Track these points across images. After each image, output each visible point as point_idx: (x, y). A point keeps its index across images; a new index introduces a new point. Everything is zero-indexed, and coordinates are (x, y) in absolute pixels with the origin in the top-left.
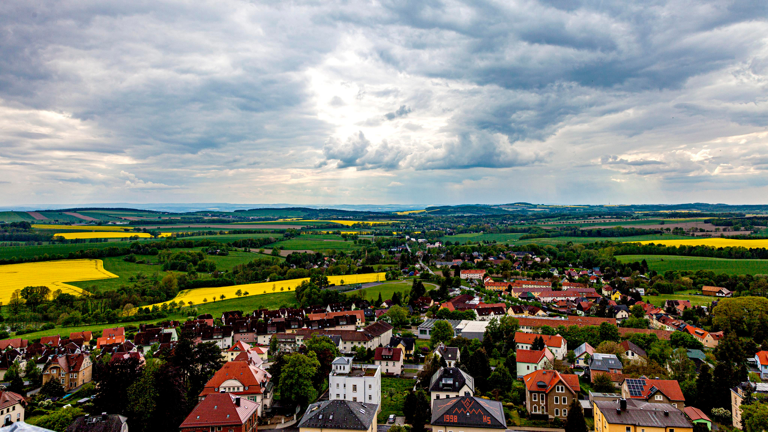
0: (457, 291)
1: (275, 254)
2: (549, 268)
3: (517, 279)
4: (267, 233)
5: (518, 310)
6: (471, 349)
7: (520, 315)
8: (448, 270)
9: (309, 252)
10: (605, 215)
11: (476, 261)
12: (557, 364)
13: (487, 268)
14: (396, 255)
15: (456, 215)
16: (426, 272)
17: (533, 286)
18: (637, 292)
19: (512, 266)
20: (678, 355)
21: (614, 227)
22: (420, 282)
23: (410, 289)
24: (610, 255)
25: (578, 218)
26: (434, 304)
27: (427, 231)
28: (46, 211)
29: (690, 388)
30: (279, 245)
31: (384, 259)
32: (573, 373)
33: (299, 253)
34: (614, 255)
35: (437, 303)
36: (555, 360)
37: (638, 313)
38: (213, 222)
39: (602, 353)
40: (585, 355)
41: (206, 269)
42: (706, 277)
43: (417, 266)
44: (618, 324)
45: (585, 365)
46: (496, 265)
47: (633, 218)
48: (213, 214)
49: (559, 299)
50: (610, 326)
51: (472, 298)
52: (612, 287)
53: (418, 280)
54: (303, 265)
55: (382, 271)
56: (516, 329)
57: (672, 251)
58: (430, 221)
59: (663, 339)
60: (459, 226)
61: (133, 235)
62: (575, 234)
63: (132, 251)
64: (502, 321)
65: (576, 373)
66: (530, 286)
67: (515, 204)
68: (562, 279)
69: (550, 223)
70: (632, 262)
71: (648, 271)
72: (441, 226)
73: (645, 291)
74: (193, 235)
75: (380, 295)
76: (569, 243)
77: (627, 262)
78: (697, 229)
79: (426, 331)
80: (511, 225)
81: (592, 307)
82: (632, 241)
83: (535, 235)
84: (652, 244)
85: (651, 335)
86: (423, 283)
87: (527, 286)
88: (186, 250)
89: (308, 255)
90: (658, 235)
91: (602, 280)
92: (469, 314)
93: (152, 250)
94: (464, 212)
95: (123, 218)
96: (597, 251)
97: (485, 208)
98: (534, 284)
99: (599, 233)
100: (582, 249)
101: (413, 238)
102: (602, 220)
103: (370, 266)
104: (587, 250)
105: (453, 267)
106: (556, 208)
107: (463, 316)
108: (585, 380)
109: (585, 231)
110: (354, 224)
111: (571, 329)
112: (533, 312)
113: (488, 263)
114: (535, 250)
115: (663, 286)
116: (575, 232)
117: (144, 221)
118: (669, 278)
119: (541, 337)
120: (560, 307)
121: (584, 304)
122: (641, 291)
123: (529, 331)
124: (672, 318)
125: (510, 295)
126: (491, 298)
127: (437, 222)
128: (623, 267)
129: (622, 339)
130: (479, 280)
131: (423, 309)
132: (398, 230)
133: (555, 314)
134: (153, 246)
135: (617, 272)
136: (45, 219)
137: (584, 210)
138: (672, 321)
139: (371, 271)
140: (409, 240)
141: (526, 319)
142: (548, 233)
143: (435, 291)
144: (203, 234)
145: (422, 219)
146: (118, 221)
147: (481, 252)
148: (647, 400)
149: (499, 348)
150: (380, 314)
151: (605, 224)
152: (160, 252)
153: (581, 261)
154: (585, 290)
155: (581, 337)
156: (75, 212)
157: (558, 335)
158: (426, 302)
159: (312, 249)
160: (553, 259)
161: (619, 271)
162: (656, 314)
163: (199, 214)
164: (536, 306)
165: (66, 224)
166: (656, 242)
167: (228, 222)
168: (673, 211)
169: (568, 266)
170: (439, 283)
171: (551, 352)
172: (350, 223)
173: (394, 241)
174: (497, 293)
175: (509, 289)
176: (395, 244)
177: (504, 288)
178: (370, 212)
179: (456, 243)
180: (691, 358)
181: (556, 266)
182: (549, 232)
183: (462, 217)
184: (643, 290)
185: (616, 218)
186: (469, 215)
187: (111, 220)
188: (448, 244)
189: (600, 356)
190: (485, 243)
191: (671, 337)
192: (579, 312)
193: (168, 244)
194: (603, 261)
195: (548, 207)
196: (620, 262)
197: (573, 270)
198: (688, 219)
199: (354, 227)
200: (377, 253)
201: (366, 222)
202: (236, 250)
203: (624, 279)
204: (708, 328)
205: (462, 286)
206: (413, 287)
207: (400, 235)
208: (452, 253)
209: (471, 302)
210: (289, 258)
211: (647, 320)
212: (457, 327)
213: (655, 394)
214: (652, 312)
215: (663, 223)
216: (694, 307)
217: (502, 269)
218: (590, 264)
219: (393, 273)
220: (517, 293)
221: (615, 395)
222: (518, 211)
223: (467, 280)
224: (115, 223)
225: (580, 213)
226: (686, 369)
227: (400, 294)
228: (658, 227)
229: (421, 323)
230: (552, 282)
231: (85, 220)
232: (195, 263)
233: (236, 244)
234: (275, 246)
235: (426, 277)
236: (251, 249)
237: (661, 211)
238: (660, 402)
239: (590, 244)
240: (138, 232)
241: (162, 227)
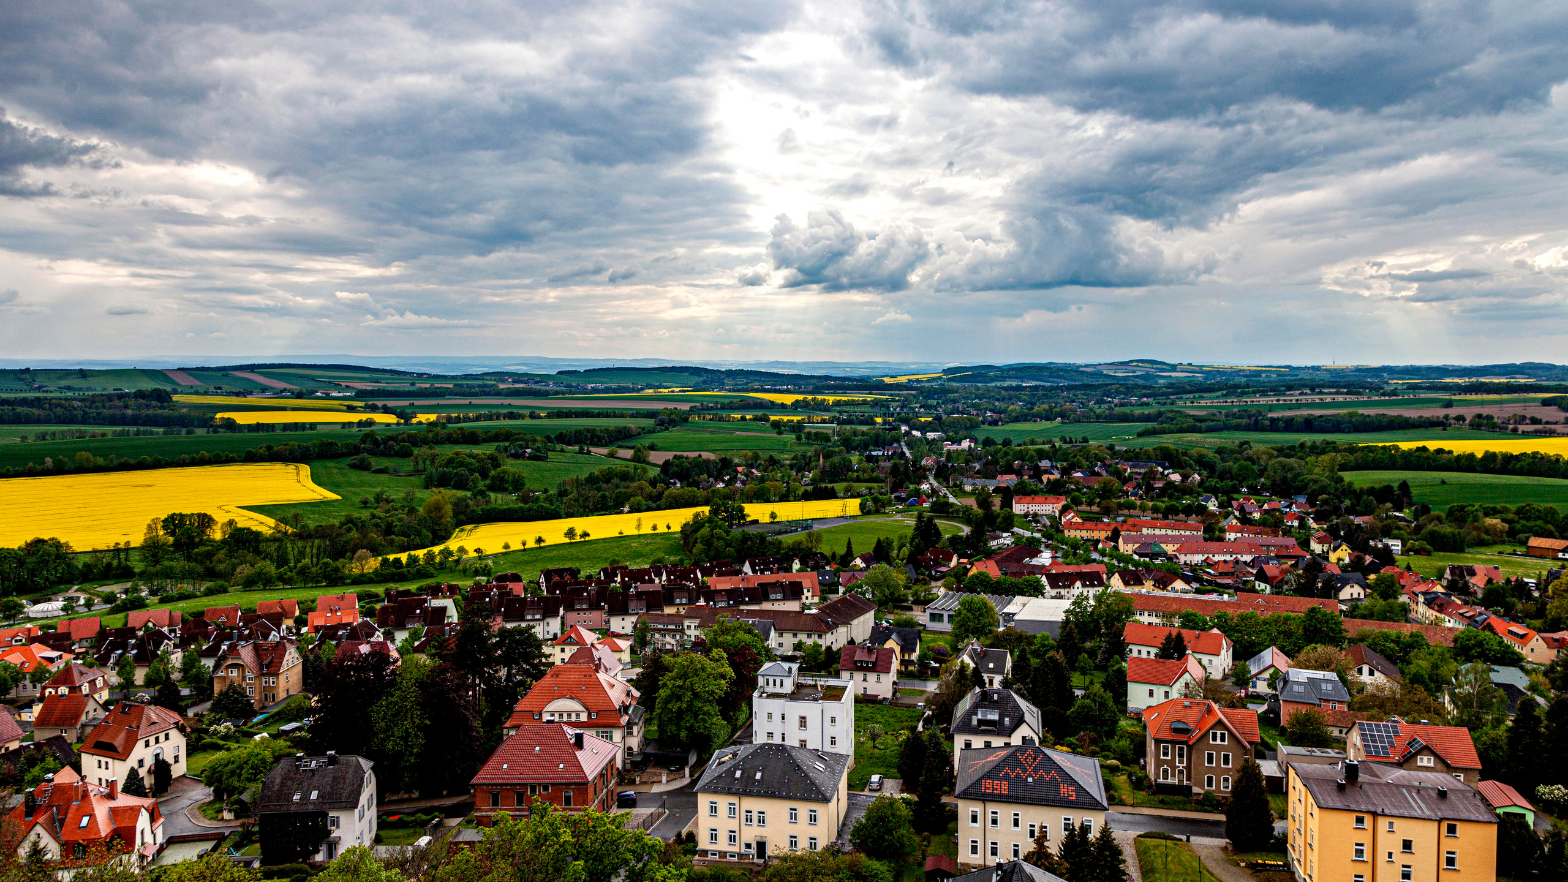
0: (1006, 539)
1: (638, 459)
2: (1199, 494)
3: (1130, 516)
4: (622, 416)
5: (1132, 578)
6: (1035, 653)
7: (1136, 589)
8: (989, 495)
9: (706, 455)
10: (1324, 386)
11: (1045, 478)
12: (1210, 688)
13: (1068, 493)
14: (882, 464)
15: (1006, 384)
16: (942, 500)
17: (1163, 532)
18: (1386, 546)
19: (1121, 491)
20: (1471, 677)
21: (1343, 411)
22: (931, 519)
23: (910, 532)
24: (1332, 471)
25: (1264, 393)
26: (959, 563)
27: (944, 417)
28: (197, 369)
29: (1494, 745)
30: (646, 441)
31: (857, 471)
32: (1244, 707)
33: (687, 458)
34: (1339, 470)
35: (965, 561)
36: (1207, 679)
37: (1387, 590)
38: (517, 393)
39: (1307, 668)
40: (1271, 671)
41: (506, 485)
42: (1539, 518)
43: (925, 487)
44: (1341, 611)
45: (1269, 691)
46: (1087, 487)
47: (1384, 394)
48: (517, 377)
49: (1217, 558)
50: (1325, 615)
51: (1036, 553)
52: (1333, 536)
53: (927, 514)
54: (694, 481)
55: (853, 497)
56: (1128, 617)
57: (1466, 463)
58: (952, 396)
59: (1439, 642)
60: (1012, 407)
61: (364, 417)
62: (1256, 426)
63: (364, 448)
64: (1098, 599)
65: (1249, 706)
66: (1157, 532)
67: (1132, 361)
68: (1226, 518)
69: (1203, 403)
70: (1377, 486)
71: (1411, 504)
72: (974, 406)
73: (1403, 545)
75: (849, 543)
76: (1242, 444)
77: (1366, 486)
78: (1524, 418)
79: (942, 615)
80: (1122, 405)
81: (1289, 576)
82: (1380, 441)
83: (1172, 427)
84: (1424, 449)
85: (1411, 636)
86: (937, 521)
87: (1151, 532)
88: (466, 449)
89: (704, 461)
90: (1438, 430)
91: (1311, 523)
92: (1031, 585)
93: (402, 447)
94: (1022, 379)
95: (344, 384)
96: (1303, 462)
97: (1066, 371)
98: (1167, 527)
99: (1309, 425)
100: (1271, 456)
101: (917, 430)
102: (1316, 398)
103: (830, 486)
104: (1282, 459)
105: (997, 490)
106: (1219, 372)
107: (1018, 588)
108: (1270, 720)
109: (1278, 419)
110: (797, 401)
111: (1243, 618)
112: (1162, 583)
113: (1071, 483)
114: (1171, 459)
115: (1444, 536)
116: (1256, 421)
117: (384, 391)
118: (1456, 520)
119: (1179, 635)
120: (1221, 574)
121: (1272, 569)
122: (1396, 545)
123: (1154, 620)
124: (1459, 602)
125: (1116, 548)
126: (1075, 554)
127: (967, 398)
128: (1357, 495)
129: (1351, 641)
130: (1051, 517)
131: (937, 572)
132: (884, 414)
133: (1210, 588)
134: (404, 440)
135: (1343, 506)
136: (197, 383)
137: (1279, 375)
138: (1460, 607)
139: (831, 495)
140: (907, 433)
141: (1148, 597)
142: (1199, 424)
143: (961, 538)
144: (498, 418)
145: (936, 391)
146: (335, 391)
147: (1057, 461)
148: (1400, 765)
149: (1092, 653)
150: (849, 580)
151: (1323, 405)
152: (416, 451)
153: (1268, 483)
154: (1273, 540)
155: (1264, 636)
156: (252, 371)
157: (1215, 631)
158: (943, 559)
159: (712, 451)
160: (1208, 477)
161: (1347, 502)
162: (1424, 594)
163: (489, 377)
164: (1169, 570)
165: (237, 394)
166: (1432, 445)
167: (545, 395)
168: (1474, 380)
169: (1239, 492)
170: (968, 522)
171: (1200, 663)
172: (789, 399)
173: (877, 436)
174: (1088, 544)
175: (1115, 537)
176: (878, 441)
177: (1103, 535)
178: (827, 378)
179: (1004, 441)
180: (1497, 684)
181: (1215, 491)
182: (1201, 421)
183: (1019, 388)
184: (1398, 542)
185: (1347, 394)
186: (1033, 384)
187: (321, 388)
188: (988, 442)
189: (1300, 675)
190: (1065, 442)
191: (1456, 640)
192: (1260, 586)
193: (430, 435)
194: (1315, 482)
195: (1200, 369)
196: (1350, 484)
197: (1249, 500)
198: (1505, 396)
199: (796, 406)
200: (844, 459)
201: (820, 397)
202: (562, 451)
203: (1358, 520)
204: (1537, 623)
205: (1015, 529)
206: (917, 529)
207: (890, 424)
208: (997, 462)
209: (1035, 561)
210: (666, 466)
211: (1404, 604)
212: (1005, 610)
213: (1419, 752)
214: (1416, 589)
215: (1449, 404)
216: (1508, 581)
217: (1099, 496)
218: (1285, 488)
219: (876, 501)
220: (1130, 546)
221: (1332, 753)
222: (1137, 377)
223: (1026, 515)
224: (328, 394)
225: (1269, 382)
226: (1486, 706)
227: (889, 542)
228: (1440, 413)
229: (932, 600)
230: (1203, 522)
231: (272, 388)
232: (484, 475)
233: (564, 438)
234: (637, 443)
235: (942, 509)
236: (593, 449)
237: (1448, 380)
238: (1427, 769)
239: (1288, 448)
240: (374, 412)
241: (418, 402)
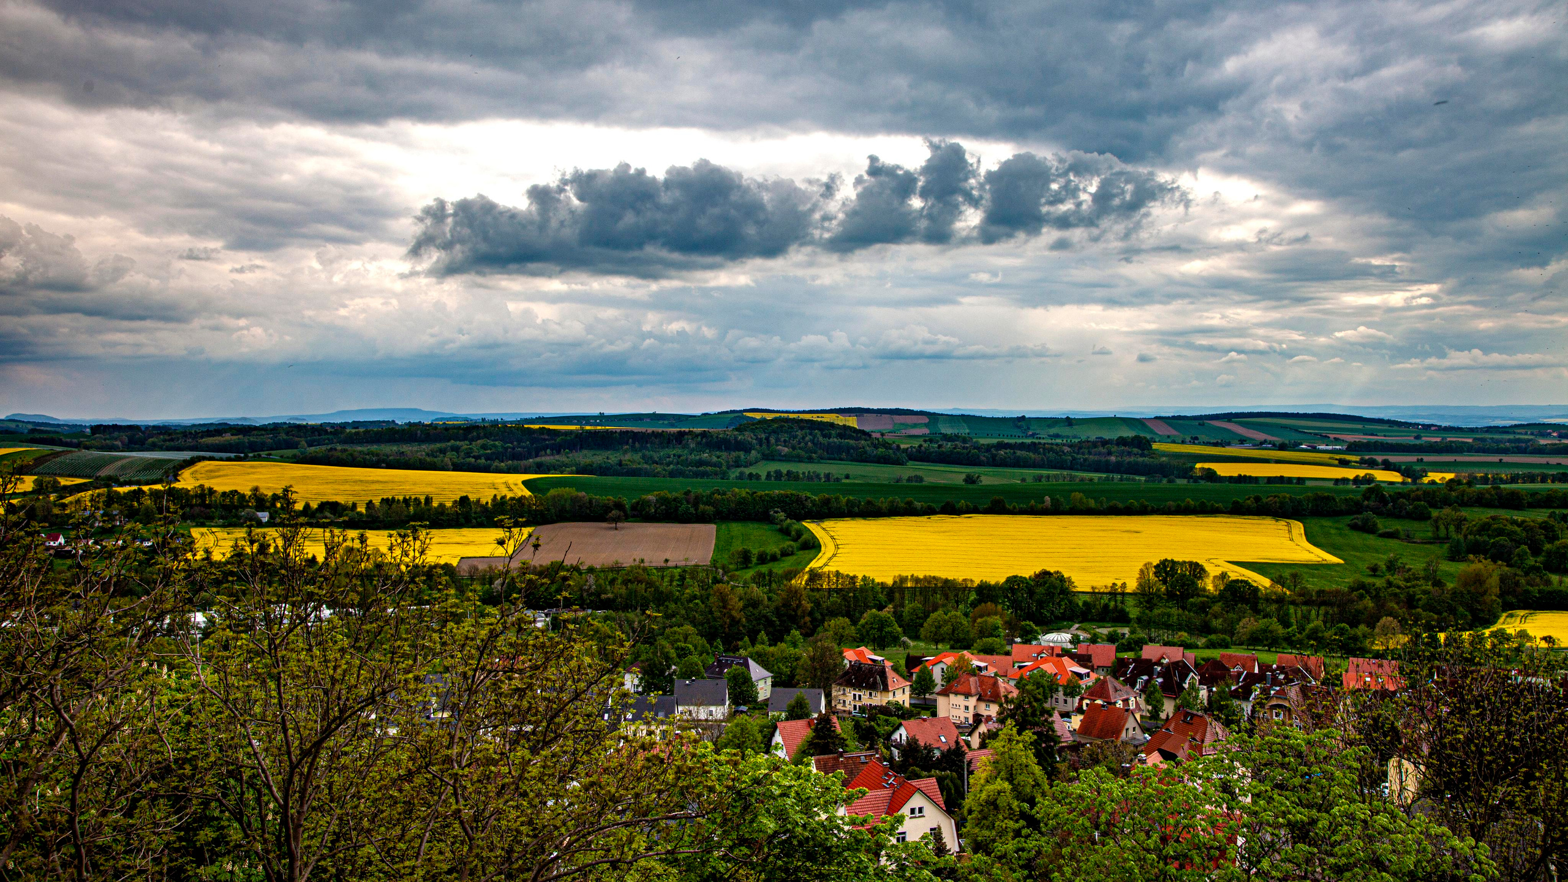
28: (1174, 417)
61: (1361, 473)
63: (1367, 507)
74: (1514, 479)
88: (1504, 514)
93: (1416, 508)
95: (1332, 436)
117: (1382, 444)
134: (1418, 499)
136: (1173, 432)
144: (1543, 480)
146: (1323, 443)
152: (1435, 513)
156: (1229, 421)
163: (1523, 431)
165: (1216, 444)
187: (1305, 440)
193: (1451, 495)
224: (1314, 448)
231: (1251, 439)
232: (1536, 551)
240: (1372, 468)
241: (1427, 458)
